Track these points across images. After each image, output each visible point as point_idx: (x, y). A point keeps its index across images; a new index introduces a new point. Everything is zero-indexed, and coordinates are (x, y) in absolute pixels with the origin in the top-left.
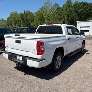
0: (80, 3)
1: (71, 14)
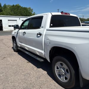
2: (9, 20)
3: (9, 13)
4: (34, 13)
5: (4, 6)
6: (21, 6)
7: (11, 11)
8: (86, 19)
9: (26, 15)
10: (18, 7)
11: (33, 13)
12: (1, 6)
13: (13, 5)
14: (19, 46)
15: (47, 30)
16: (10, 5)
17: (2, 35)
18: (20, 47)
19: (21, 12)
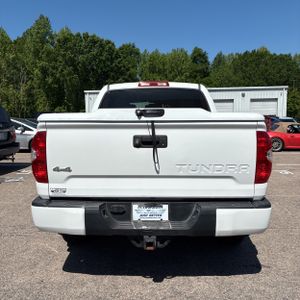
0: (78, 35)
1: (54, 68)
13: (246, 53)
16: (237, 54)
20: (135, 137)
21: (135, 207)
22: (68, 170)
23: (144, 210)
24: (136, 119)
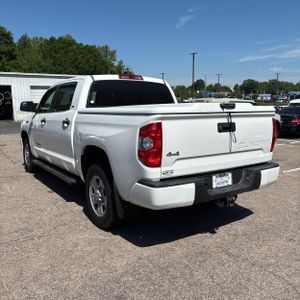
2: (32, 87)
3: (38, 63)
4: (121, 62)
5: (20, 41)
6: (78, 42)
7: (44, 58)
8: (295, 84)
9: (93, 69)
10: (66, 44)
11: (116, 64)
12: (12, 42)
13: (52, 39)
14: (37, 155)
15: (79, 113)
16: (41, 38)
17: (5, 133)
18: (38, 159)
19: (76, 59)
20: (219, 124)
21: (214, 177)
22: (178, 154)
23: (219, 180)
24: (221, 110)
